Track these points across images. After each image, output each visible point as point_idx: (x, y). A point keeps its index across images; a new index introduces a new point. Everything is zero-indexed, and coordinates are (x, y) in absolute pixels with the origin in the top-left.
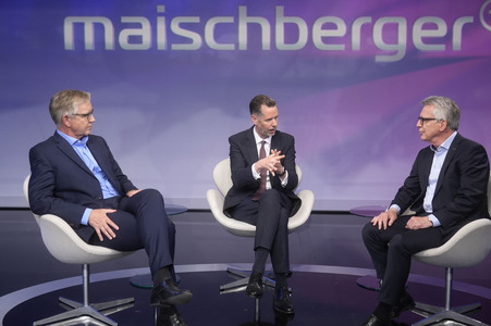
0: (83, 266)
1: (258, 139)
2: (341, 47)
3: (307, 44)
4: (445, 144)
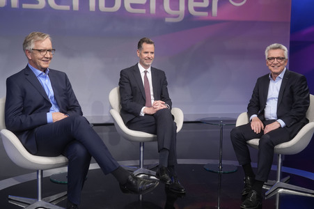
0: (38, 171)
1: (142, 69)
4: (282, 75)
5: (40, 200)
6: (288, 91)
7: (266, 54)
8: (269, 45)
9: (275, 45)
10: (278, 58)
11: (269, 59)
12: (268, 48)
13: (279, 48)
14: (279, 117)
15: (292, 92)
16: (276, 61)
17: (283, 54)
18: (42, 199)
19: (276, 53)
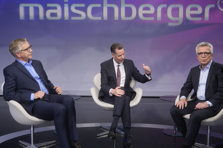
0: (31, 126)
1: (116, 64)
2: (152, 19)
3: (136, 17)
4: (209, 66)
5: (32, 145)
6: (213, 78)
7: (197, 50)
8: (198, 44)
9: (203, 43)
10: (205, 53)
11: (199, 54)
12: (198, 45)
13: (206, 45)
14: (207, 99)
15: (217, 79)
16: (203, 55)
17: (209, 50)
18: (34, 144)
19: (203, 49)
